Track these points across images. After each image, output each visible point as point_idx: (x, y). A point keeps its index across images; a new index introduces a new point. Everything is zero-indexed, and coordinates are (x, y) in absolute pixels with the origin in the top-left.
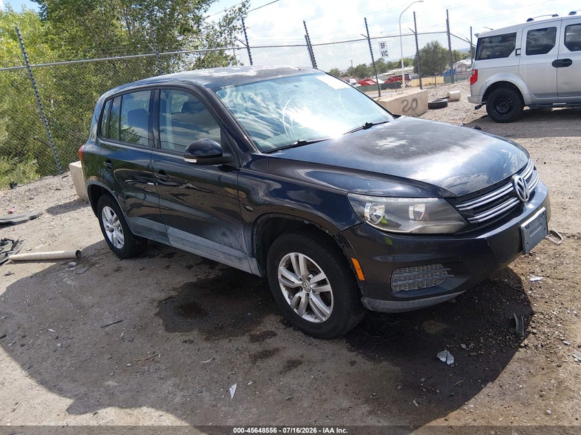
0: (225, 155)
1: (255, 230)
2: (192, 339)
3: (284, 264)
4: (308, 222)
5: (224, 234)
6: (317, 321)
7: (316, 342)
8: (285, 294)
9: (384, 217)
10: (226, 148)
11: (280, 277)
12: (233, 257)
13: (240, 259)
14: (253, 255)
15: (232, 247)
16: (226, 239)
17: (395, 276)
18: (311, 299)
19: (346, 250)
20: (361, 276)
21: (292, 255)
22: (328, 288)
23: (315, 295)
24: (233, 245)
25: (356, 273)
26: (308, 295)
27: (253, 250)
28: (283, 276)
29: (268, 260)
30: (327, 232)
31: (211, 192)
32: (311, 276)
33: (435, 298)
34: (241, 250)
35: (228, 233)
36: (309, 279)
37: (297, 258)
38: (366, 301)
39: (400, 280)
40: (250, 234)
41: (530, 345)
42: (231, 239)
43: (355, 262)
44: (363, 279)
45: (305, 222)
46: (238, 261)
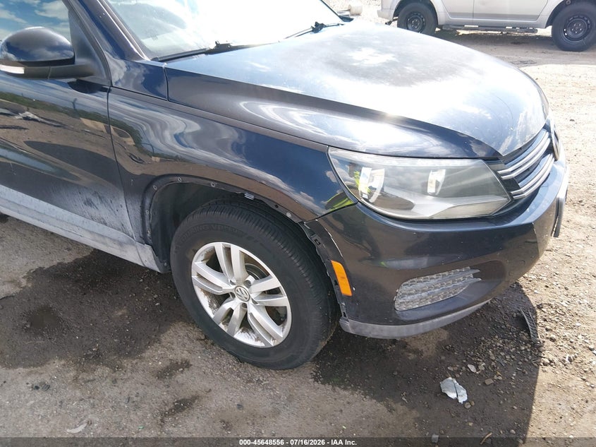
0: (80, 61)
1: (148, 202)
2: (48, 381)
3: (202, 258)
4: (252, 197)
5: (89, 203)
6: (259, 344)
7: (258, 374)
8: (205, 301)
9: (382, 190)
10: (83, 48)
11: (194, 277)
12: (107, 240)
13: (121, 244)
14: (144, 240)
15: (106, 224)
16: (92, 211)
17: (404, 289)
18: (251, 314)
19: (322, 248)
20: (345, 288)
21: (219, 247)
22: (283, 301)
23: (258, 308)
24: (107, 221)
25: (337, 283)
26: (245, 306)
27: (144, 232)
28: (200, 276)
29: (173, 249)
30: (289, 215)
31: (61, 125)
32: (251, 279)
33: (454, 314)
34: (122, 228)
35: (96, 201)
36: (248, 284)
37: (228, 251)
38: (348, 324)
39: (410, 294)
40: (137, 207)
41: (556, 360)
42: (103, 211)
43: (338, 267)
44: (349, 293)
45: (247, 196)
46: (118, 247)
